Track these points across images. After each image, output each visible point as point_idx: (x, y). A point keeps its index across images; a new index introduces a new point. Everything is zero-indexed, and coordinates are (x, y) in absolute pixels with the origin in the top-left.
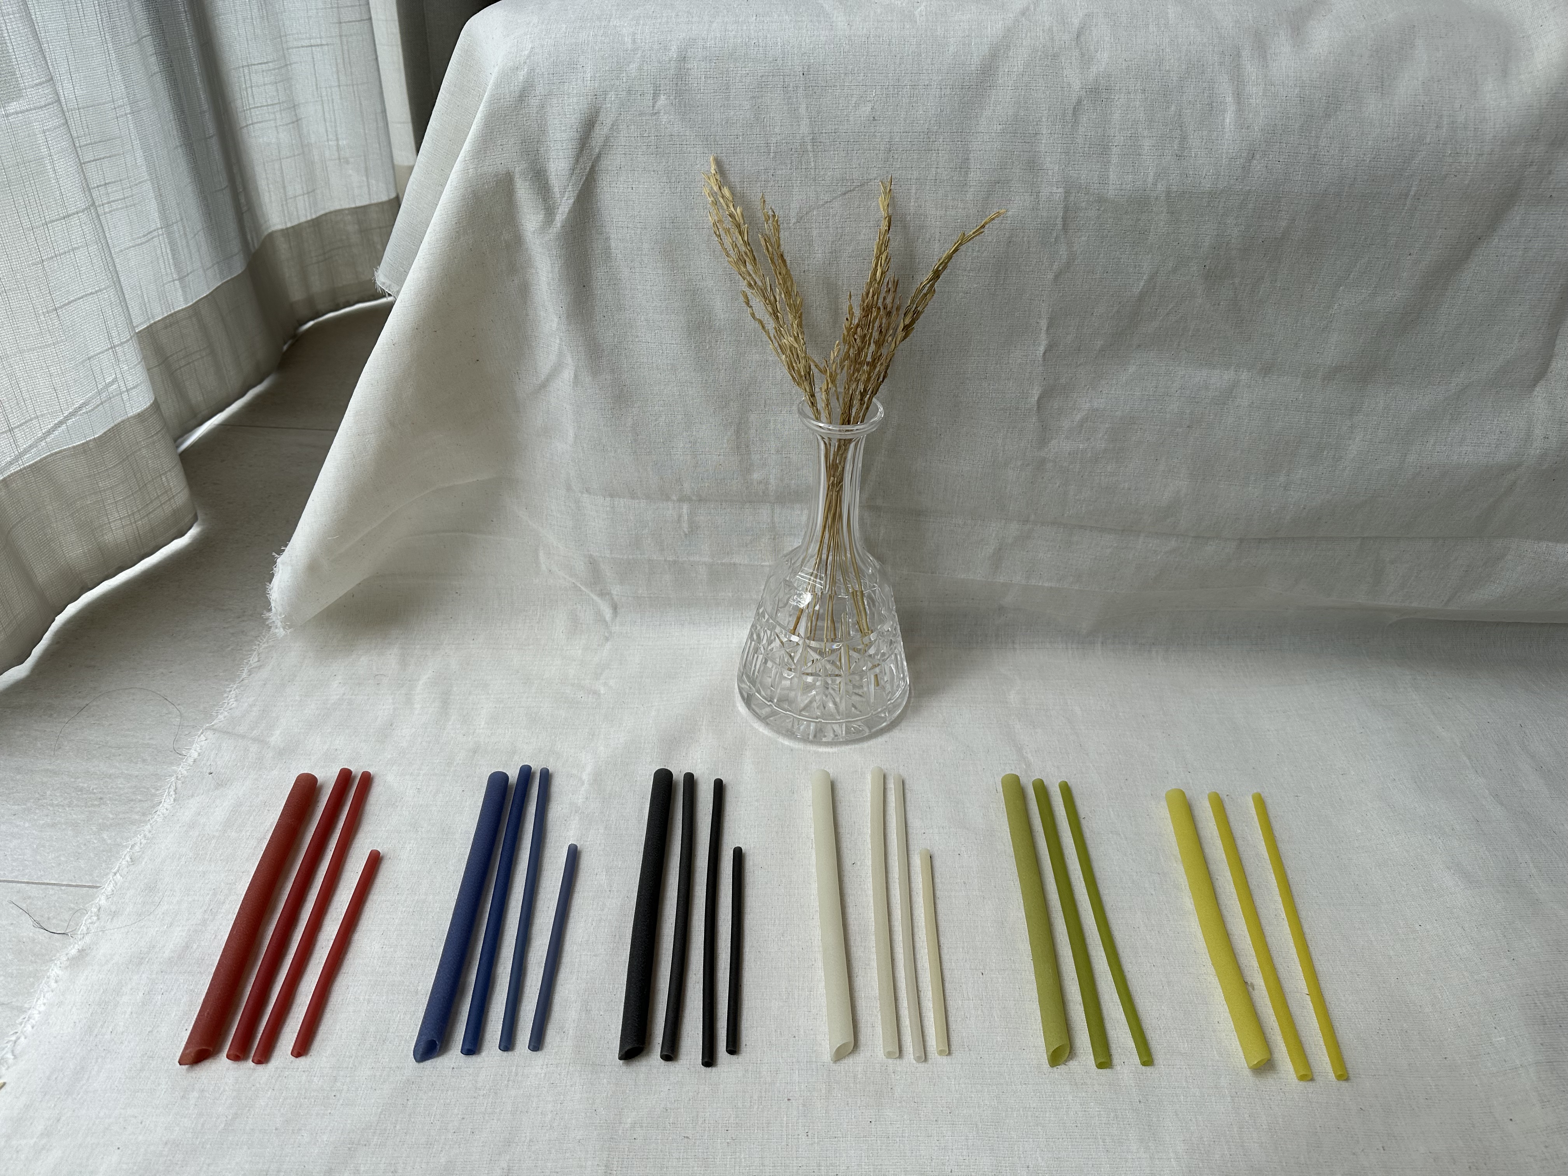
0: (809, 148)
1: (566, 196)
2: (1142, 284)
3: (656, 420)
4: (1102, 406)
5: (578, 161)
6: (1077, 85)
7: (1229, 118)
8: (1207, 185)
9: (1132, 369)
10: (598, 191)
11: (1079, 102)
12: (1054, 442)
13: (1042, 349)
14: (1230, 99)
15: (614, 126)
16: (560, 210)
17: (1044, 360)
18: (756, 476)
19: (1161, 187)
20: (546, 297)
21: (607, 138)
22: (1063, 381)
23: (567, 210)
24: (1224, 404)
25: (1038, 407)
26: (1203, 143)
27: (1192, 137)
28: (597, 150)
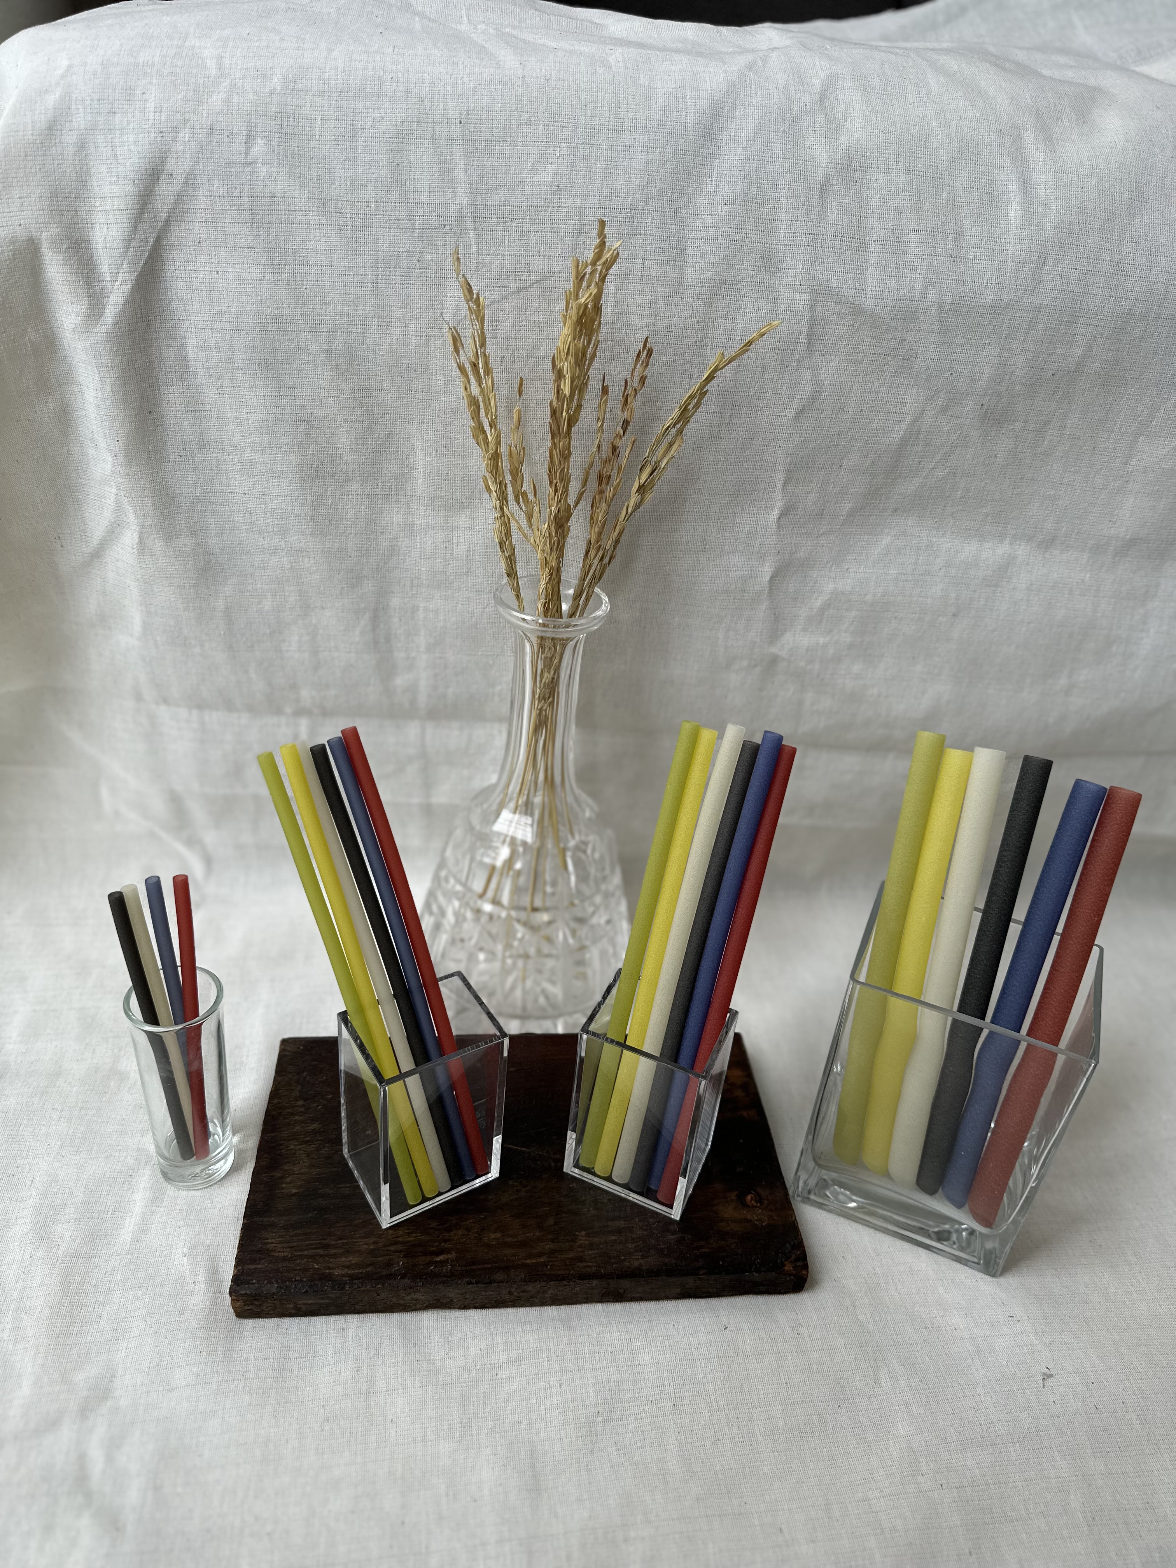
0: (470, 226)
1: (120, 279)
2: (904, 426)
3: (259, 603)
4: (848, 588)
5: (136, 228)
6: (822, 156)
7: (1014, 211)
8: (989, 297)
9: (885, 541)
10: (168, 275)
11: (827, 182)
12: (788, 636)
13: (776, 512)
14: (1015, 187)
15: (190, 181)
16: (112, 299)
17: (778, 528)
18: (400, 681)
19: (932, 296)
20: (95, 427)
21: (180, 197)
22: (801, 554)
23: (121, 301)
24: (996, 586)
25: (770, 589)
26: (984, 242)
27: (969, 234)
28: (164, 215)
